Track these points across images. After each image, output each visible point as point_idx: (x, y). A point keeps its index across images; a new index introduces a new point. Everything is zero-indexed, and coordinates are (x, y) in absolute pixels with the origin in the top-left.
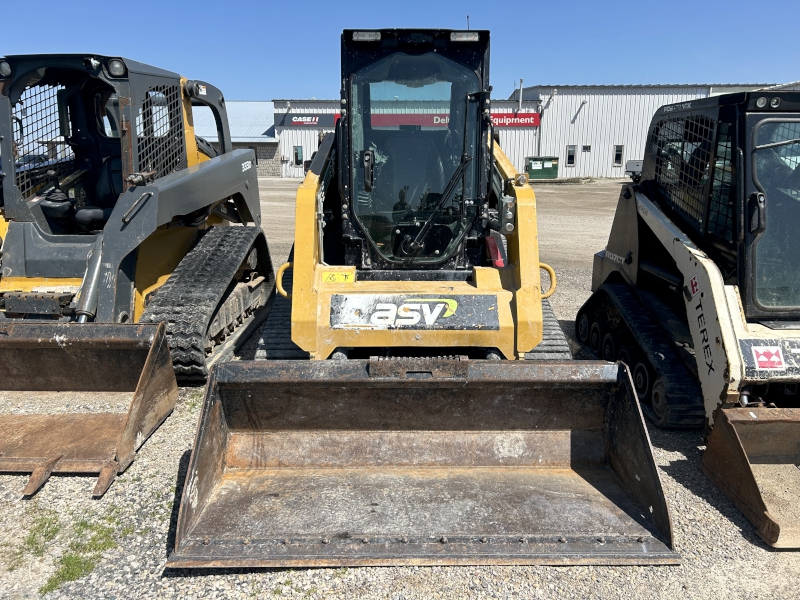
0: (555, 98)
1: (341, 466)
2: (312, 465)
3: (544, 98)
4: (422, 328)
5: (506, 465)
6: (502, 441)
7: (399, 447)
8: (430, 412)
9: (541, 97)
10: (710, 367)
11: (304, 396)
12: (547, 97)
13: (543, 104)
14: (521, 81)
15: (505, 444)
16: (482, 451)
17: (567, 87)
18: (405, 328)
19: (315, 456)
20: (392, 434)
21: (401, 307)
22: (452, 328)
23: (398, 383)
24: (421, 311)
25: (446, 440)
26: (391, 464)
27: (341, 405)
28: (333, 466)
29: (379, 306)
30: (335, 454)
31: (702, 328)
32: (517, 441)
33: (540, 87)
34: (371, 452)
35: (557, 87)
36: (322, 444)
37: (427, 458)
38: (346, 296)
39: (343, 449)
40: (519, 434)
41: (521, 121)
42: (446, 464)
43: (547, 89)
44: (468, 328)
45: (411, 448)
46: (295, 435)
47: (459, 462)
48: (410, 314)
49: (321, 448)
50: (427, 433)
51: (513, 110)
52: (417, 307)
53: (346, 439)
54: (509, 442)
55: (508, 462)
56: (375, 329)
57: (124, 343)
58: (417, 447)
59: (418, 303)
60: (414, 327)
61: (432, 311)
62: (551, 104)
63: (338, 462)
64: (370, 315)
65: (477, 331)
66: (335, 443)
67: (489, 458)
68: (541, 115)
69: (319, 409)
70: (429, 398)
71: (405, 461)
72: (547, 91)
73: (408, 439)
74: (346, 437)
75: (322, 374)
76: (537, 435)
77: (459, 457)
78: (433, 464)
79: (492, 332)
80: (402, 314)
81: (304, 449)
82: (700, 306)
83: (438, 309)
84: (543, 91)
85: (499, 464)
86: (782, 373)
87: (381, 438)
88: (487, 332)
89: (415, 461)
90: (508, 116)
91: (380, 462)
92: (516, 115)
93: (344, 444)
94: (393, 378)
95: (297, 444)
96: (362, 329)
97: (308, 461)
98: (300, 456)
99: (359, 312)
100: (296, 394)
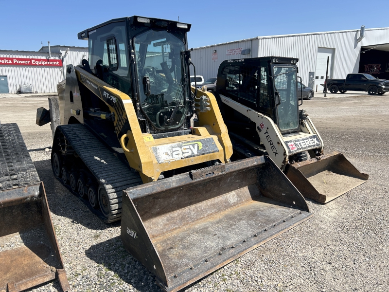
0: (69, 52)
1: (179, 228)
2: (167, 231)
3: (63, 52)
4: (194, 156)
5: (234, 206)
6: (230, 197)
7: (198, 211)
8: (207, 192)
9: (61, 52)
10: (276, 153)
11: (160, 198)
12: (64, 52)
13: (63, 55)
14: (49, 42)
15: (231, 198)
16: (225, 203)
17: (74, 47)
18: (187, 157)
19: (167, 227)
20: (193, 207)
21: (183, 148)
22: (204, 154)
23: (203, 180)
24: (190, 149)
25: (213, 203)
26: (197, 219)
27: (175, 198)
28: (176, 229)
29: (174, 149)
30: (175, 223)
31: (269, 140)
32: (234, 195)
33: (60, 46)
34: (188, 217)
35: (69, 47)
36: (168, 220)
37: (209, 212)
38: (158, 147)
39: (177, 219)
40: (234, 193)
41: (52, 63)
42: (216, 213)
43: (64, 47)
44: (210, 153)
45: (202, 210)
46: (154, 220)
47: (220, 210)
48: (187, 151)
49: (168, 222)
50: (205, 202)
51: (46, 58)
52: (188, 147)
53: (176, 215)
54: (231, 196)
55: (235, 204)
56: (176, 160)
57: (16, 201)
58: (204, 209)
59: (187, 145)
60: (191, 156)
61: (194, 147)
62: (67, 55)
63: (177, 226)
64: (172, 154)
65: (212, 154)
66: (173, 218)
67: (228, 205)
68: (62, 61)
69: (166, 203)
70: (208, 185)
71: (202, 216)
72: (64, 48)
73: (199, 207)
74: (176, 214)
75: (174, 184)
76: (239, 191)
77: (219, 208)
78: (212, 214)
79: (217, 153)
80: (184, 151)
81: (161, 225)
82: (267, 132)
83: (196, 146)
84: (62, 48)
85: (232, 206)
86: (296, 151)
87: (190, 210)
88: (215, 153)
89: (206, 215)
90: (44, 60)
91: (194, 220)
92: (48, 60)
93: (177, 217)
94: (202, 179)
95: (156, 224)
96: (171, 161)
97: (165, 230)
98: (160, 229)
99: (167, 154)
100: (158, 198)
